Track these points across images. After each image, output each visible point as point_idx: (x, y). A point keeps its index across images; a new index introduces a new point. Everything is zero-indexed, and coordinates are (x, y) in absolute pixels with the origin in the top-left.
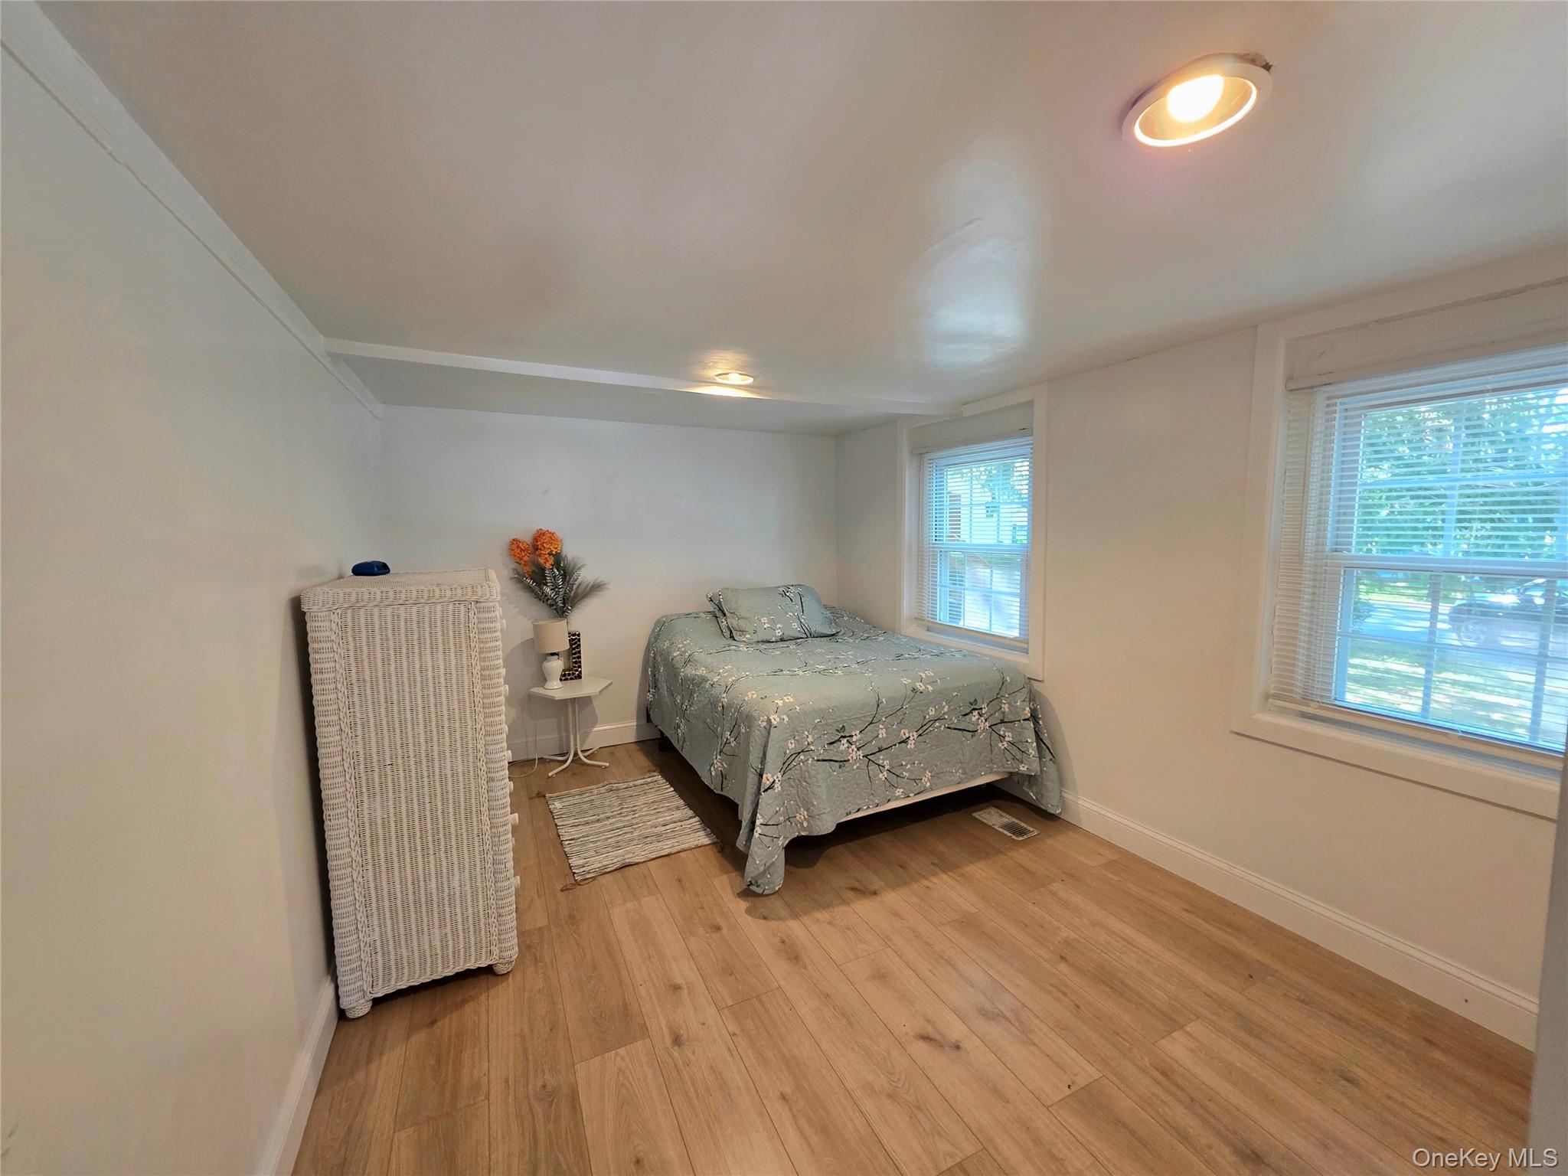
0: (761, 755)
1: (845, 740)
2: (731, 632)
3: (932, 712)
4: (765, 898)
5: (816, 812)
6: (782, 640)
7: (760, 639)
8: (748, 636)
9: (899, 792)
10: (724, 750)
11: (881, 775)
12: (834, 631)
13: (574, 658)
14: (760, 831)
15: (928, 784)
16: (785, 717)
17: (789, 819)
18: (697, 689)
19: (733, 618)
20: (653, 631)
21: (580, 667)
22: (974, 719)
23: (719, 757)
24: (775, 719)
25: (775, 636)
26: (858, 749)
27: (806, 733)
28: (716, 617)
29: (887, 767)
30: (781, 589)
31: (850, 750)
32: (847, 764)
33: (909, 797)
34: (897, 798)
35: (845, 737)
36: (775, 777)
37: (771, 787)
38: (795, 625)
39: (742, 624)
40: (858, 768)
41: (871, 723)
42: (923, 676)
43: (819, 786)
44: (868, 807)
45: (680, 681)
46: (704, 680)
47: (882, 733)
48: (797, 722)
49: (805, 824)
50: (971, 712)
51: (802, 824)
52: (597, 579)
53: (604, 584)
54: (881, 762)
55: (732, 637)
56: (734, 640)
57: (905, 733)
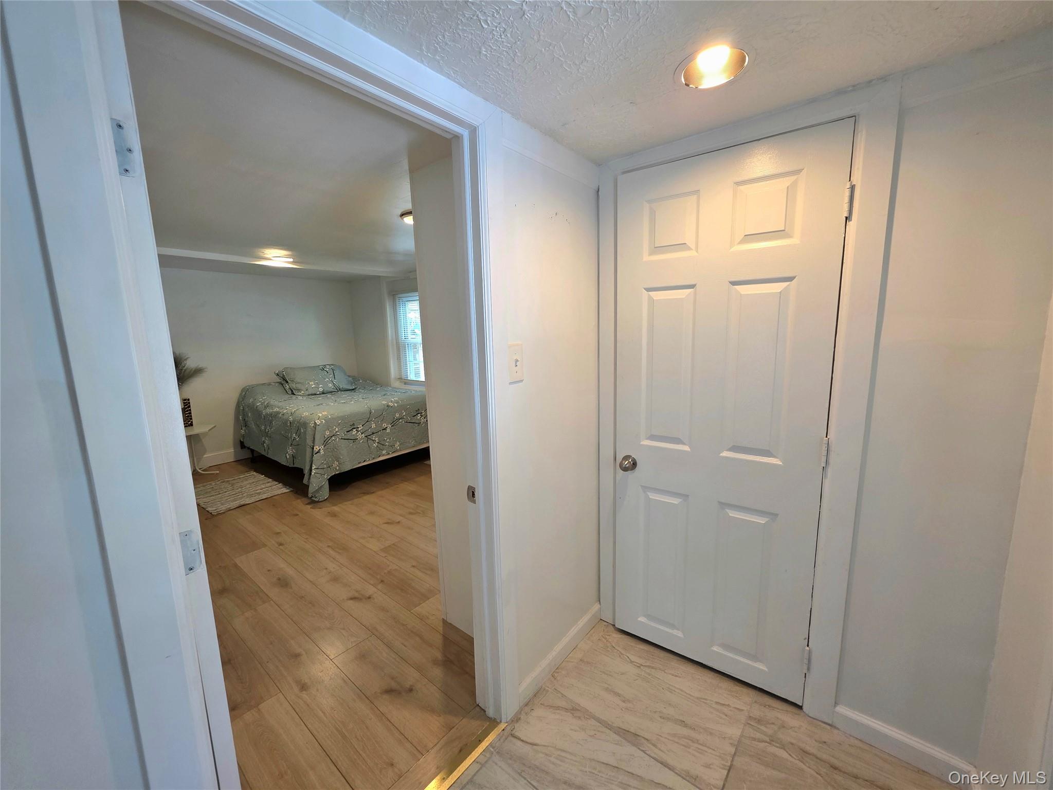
0: (313, 439)
1: (355, 430)
2: (292, 391)
3: (397, 415)
4: (321, 503)
5: (342, 461)
6: (323, 393)
7: (310, 393)
8: (302, 392)
9: (384, 452)
10: (293, 444)
11: (374, 445)
12: (354, 387)
13: (187, 414)
14: (314, 472)
15: (398, 448)
16: (323, 421)
17: (329, 467)
18: (274, 419)
19: (293, 384)
20: (241, 394)
21: (191, 419)
22: (418, 418)
23: (290, 448)
24: (318, 422)
25: (319, 391)
26: (362, 434)
27: (335, 427)
28: (282, 384)
29: (377, 441)
30: (321, 367)
31: (358, 434)
32: (357, 441)
33: (389, 454)
34: (384, 455)
35: (355, 428)
36: (320, 448)
37: (318, 452)
38: (330, 385)
39: (299, 386)
40: (362, 442)
41: (368, 421)
42: (393, 400)
43: (342, 450)
44: (369, 460)
45: (263, 417)
46: (278, 413)
47: (373, 426)
48: (329, 423)
49: (338, 468)
50: (417, 415)
51: (336, 469)
52: (198, 366)
53: (204, 369)
54: (374, 439)
55: (293, 394)
56: (295, 395)
57: (385, 425)
